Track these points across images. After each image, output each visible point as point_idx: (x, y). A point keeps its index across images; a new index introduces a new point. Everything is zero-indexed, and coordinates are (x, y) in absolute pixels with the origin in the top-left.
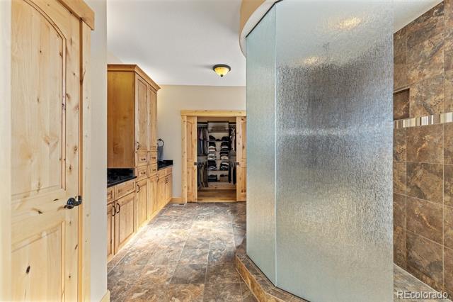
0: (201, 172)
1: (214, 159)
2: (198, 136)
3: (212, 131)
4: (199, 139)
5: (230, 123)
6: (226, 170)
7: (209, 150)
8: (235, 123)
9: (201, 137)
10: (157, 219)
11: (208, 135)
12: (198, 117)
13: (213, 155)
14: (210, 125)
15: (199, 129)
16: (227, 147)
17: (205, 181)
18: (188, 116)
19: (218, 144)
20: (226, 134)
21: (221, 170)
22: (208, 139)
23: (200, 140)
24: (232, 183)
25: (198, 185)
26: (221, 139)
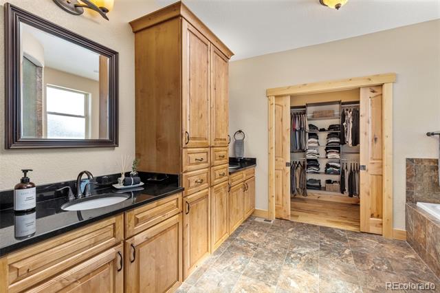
0: (297, 175)
1: (315, 157)
2: (293, 125)
3: (313, 118)
4: (293, 130)
5: (343, 104)
6: (336, 173)
7: (308, 145)
8: (358, 102)
9: (297, 127)
10: (229, 244)
11: (308, 123)
12: (293, 97)
13: (315, 151)
14: (310, 110)
15: (293, 117)
16: (338, 140)
17: (302, 188)
18: (276, 97)
19: (323, 137)
20: (336, 122)
21: (326, 172)
22: (308, 128)
23: (296, 130)
24: (347, 193)
25: (292, 191)
26: (326, 128)
